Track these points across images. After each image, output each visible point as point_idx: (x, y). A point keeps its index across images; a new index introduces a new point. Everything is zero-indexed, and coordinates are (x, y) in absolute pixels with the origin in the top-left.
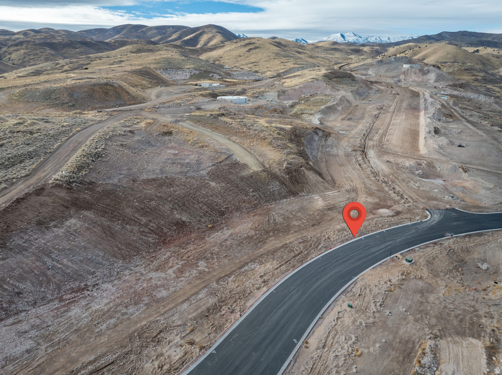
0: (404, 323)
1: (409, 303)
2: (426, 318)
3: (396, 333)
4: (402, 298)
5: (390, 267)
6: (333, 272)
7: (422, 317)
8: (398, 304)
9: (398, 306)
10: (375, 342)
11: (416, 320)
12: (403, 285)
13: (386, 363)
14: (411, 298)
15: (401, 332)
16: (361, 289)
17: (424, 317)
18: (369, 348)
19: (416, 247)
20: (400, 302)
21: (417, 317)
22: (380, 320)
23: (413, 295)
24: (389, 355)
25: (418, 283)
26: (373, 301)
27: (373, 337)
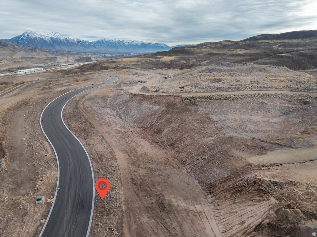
0: (19, 165)
1: (22, 174)
2: (10, 174)
3: (20, 161)
4: (27, 174)
5: (49, 188)
6: (72, 163)
7: (12, 173)
8: (27, 170)
9: (26, 170)
10: (26, 153)
11: (14, 170)
12: (32, 183)
13: (18, 151)
14: (22, 177)
15: (18, 162)
16: (50, 165)
17: (11, 174)
18: (27, 151)
19: (45, 222)
20: (27, 172)
21: (14, 171)
22: (30, 160)
23: (22, 180)
24: (18, 154)
25: (25, 191)
26: (39, 163)
27: (28, 154)
